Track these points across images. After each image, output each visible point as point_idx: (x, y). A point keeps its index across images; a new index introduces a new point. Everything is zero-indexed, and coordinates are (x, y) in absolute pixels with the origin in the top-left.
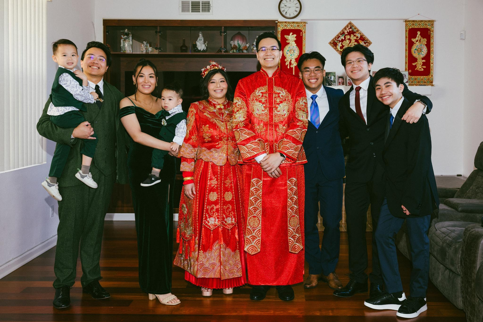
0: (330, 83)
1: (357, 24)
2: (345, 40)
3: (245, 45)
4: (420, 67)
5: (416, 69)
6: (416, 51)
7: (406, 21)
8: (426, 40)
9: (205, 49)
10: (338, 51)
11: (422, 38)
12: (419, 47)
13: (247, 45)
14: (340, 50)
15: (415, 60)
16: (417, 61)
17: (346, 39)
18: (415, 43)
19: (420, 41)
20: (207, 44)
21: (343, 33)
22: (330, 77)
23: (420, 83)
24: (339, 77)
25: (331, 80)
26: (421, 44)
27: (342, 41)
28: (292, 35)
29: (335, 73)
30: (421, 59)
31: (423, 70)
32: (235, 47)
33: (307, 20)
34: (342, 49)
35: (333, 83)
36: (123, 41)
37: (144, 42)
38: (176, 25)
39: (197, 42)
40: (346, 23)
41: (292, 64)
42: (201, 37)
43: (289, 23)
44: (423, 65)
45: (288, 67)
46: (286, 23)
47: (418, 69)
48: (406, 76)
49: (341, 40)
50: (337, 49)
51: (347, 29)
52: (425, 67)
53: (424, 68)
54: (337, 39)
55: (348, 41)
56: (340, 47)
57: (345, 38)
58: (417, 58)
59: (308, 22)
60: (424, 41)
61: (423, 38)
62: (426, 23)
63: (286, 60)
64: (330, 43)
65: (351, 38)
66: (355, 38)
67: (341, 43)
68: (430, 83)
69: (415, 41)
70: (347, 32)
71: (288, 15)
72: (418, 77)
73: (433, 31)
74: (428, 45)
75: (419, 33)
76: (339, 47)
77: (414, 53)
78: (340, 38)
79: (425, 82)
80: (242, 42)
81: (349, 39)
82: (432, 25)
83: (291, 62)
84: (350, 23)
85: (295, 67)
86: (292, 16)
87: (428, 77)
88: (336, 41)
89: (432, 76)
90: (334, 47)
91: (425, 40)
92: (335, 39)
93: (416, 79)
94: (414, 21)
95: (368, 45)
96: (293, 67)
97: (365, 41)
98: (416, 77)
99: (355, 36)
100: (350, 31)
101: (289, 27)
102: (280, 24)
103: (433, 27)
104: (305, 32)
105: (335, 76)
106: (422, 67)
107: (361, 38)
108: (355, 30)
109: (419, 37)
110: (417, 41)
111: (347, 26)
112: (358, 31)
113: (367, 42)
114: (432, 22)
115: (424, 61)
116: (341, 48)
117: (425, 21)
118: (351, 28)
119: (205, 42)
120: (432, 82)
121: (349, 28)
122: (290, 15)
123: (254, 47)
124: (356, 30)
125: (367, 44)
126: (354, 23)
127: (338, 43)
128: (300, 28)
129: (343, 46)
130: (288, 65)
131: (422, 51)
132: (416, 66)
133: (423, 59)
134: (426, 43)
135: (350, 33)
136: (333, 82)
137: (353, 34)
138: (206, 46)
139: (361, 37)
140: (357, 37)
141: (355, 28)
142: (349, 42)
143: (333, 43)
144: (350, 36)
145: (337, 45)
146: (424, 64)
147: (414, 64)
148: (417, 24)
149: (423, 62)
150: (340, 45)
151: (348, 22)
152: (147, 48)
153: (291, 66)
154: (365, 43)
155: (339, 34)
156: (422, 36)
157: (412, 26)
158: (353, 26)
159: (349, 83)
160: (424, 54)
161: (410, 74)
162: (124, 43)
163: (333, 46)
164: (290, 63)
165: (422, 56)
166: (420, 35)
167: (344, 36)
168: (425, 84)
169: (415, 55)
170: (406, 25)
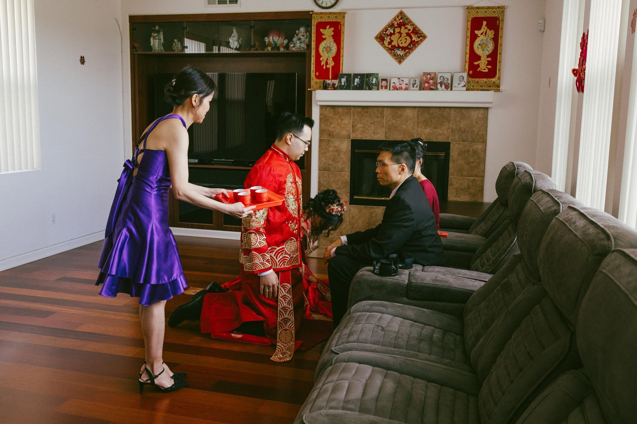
0: (371, 86)
1: (409, 14)
2: (394, 34)
3: (282, 42)
4: (483, 66)
5: (478, 70)
6: (479, 46)
7: (469, 8)
8: (494, 33)
9: (238, 48)
10: (385, 47)
11: (488, 30)
12: (485, 42)
13: (284, 41)
14: (388, 46)
15: (478, 58)
16: (480, 60)
17: (396, 32)
18: (479, 36)
19: (486, 33)
20: (241, 41)
21: (391, 25)
22: (371, 80)
23: (483, 88)
24: (383, 80)
25: (372, 83)
26: (487, 37)
27: (391, 34)
28: (329, 28)
29: (377, 74)
30: (486, 57)
31: (487, 70)
32: (270, 44)
33: (347, 10)
34: (390, 45)
35: (373, 87)
36: (153, 39)
37: (175, 40)
38: (202, 20)
39: (229, 39)
40: (397, 12)
41: (329, 64)
42: (235, 33)
43: (325, 13)
44: (487, 65)
45: (324, 67)
46: (322, 14)
47: (481, 70)
48: (464, 78)
49: (389, 34)
50: (385, 45)
51: (397, 19)
52: (490, 67)
53: (488, 69)
54: (384, 33)
55: (398, 34)
56: (388, 42)
57: (394, 31)
58: (481, 56)
59: (348, 11)
60: (491, 33)
61: (490, 30)
62: (494, 10)
63: (321, 59)
64: (376, 38)
65: (401, 31)
66: (407, 31)
67: (389, 37)
68: (497, 88)
69: (480, 33)
70: (398, 24)
71: (324, 5)
72: (480, 79)
73: (503, 20)
74: (496, 39)
75: (485, 23)
76: (386, 43)
77: (477, 49)
78: (388, 31)
79: (490, 87)
80: (277, 38)
81: (400, 33)
82: (503, 12)
83: (328, 61)
84: (401, 13)
85: (332, 67)
86: (329, 5)
87: (493, 80)
88: (383, 35)
89: (499, 78)
90: (381, 43)
91: (493, 31)
92: (382, 33)
93: (478, 82)
94: (478, 8)
95: (423, 39)
96: (329, 68)
97: (419, 35)
98: (477, 79)
99: (406, 28)
100: (400, 22)
101: (325, 19)
102: (315, 16)
103: (504, 15)
104: (344, 25)
105: (377, 78)
106: (487, 68)
107: (414, 31)
108: (407, 22)
109: (484, 28)
110: (482, 34)
111: (398, 16)
112: (410, 22)
113: (421, 36)
114: (502, 9)
115: (489, 59)
116: (390, 43)
117: (492, 8)
118: (401, 18)
119: (239, 38)
120: (499, 86)
121: (400, 18)
122: (326, 4)
123: (291, 44)
124: (409, 20)
125: (421, 38)
126: (406, 12)
127: (386, 37)
128: (338, 21)
129: (392, 41)
130: (323, 65)
131: (488, 47)
132: (478, 66)
133: (488, 56)
134: (493, 36)
135: (400, 25)
136: (375, 86)
137: (404, 27)
138: (240, 43)
139: (414, 29)
140: (409, 30)
141: (408, 19)
142: (399, 36)
143: (380, 38)
144: (401, 28)
145: (385, 40)
146: (489, 63)
147: (476, 63)
148: (483, 12)
149: (487, 61)
150: (387, 40)
151: (398, 11)
152: (178, 46)
153: (328, 66)
154: (419, 37)
155: (387, 27)
156: (488, 28)
157: (476, 14)
158: (405, 16)
159: (393, 87)
160: (489, 51)
161: (469, 75)
162: (154, 41)
163: (379, 42)
164: (327, 63)
165: (487, 53)
166: (486, 26)
167: (393, 29)
168: (490, 88)
169: (479, 52)
170: (470, 13)
